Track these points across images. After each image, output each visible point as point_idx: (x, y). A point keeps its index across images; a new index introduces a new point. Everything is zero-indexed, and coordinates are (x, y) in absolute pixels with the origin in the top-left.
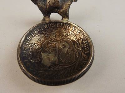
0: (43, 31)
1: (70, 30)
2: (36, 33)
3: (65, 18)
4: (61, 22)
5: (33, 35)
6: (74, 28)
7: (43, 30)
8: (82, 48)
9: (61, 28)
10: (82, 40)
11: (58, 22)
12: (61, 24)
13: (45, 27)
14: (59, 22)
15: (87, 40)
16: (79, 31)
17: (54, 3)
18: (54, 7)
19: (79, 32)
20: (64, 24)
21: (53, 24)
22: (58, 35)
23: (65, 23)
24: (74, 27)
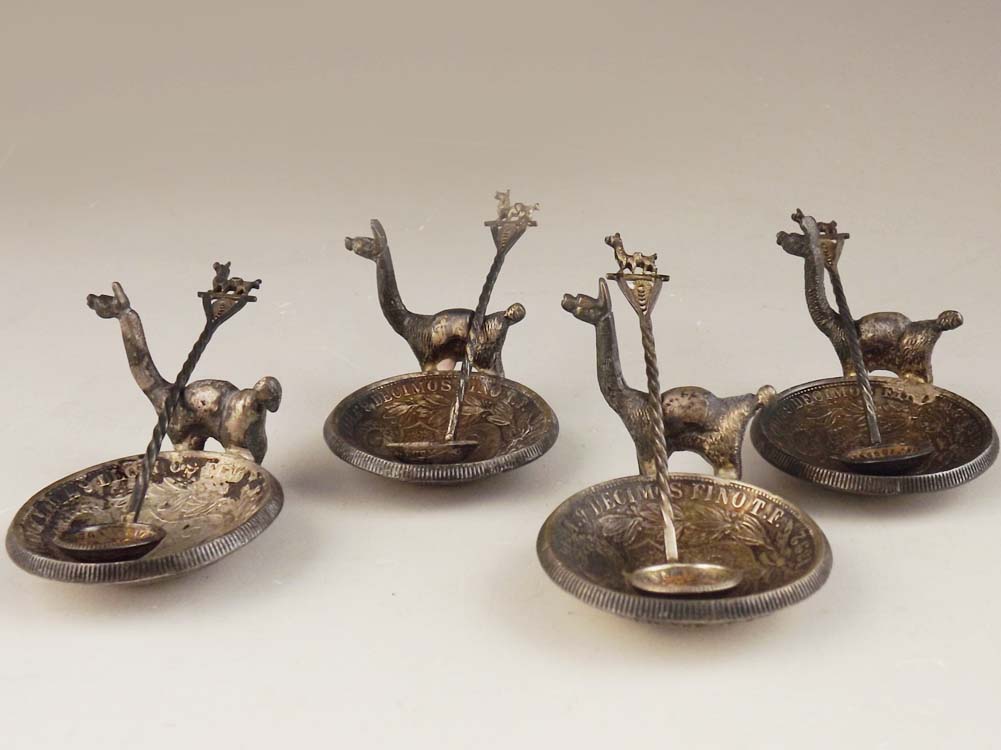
0: (633, 508)
1: (742, 513)
2: (608, 507)
3: (727, 469)
4: (708, 483)
5: (596, 510)
6: (760, 502)
7: (634, 504)
8: (788, 559)
9: (707, 504)
10: (790, 537)
11: (698, 481)
12: (711, 487)
13: (642, 495)
14: (703, 483)
15: (807, 531)
16: (778, 510)
17: (689, 407)
18: (688, 420)
19: (779, 513)
20: (723, 492)
21: (676, 486)
22: (693, 527)
23: (726, 487)
24: (759, 497)
